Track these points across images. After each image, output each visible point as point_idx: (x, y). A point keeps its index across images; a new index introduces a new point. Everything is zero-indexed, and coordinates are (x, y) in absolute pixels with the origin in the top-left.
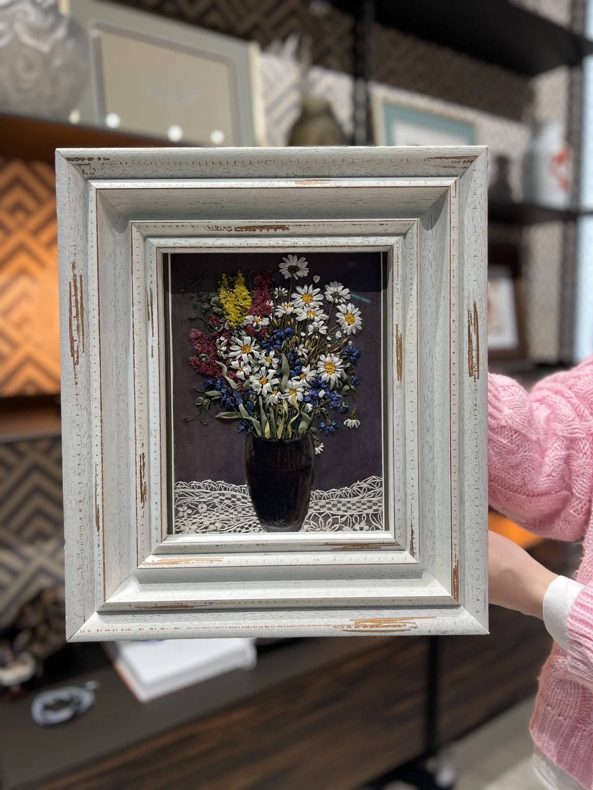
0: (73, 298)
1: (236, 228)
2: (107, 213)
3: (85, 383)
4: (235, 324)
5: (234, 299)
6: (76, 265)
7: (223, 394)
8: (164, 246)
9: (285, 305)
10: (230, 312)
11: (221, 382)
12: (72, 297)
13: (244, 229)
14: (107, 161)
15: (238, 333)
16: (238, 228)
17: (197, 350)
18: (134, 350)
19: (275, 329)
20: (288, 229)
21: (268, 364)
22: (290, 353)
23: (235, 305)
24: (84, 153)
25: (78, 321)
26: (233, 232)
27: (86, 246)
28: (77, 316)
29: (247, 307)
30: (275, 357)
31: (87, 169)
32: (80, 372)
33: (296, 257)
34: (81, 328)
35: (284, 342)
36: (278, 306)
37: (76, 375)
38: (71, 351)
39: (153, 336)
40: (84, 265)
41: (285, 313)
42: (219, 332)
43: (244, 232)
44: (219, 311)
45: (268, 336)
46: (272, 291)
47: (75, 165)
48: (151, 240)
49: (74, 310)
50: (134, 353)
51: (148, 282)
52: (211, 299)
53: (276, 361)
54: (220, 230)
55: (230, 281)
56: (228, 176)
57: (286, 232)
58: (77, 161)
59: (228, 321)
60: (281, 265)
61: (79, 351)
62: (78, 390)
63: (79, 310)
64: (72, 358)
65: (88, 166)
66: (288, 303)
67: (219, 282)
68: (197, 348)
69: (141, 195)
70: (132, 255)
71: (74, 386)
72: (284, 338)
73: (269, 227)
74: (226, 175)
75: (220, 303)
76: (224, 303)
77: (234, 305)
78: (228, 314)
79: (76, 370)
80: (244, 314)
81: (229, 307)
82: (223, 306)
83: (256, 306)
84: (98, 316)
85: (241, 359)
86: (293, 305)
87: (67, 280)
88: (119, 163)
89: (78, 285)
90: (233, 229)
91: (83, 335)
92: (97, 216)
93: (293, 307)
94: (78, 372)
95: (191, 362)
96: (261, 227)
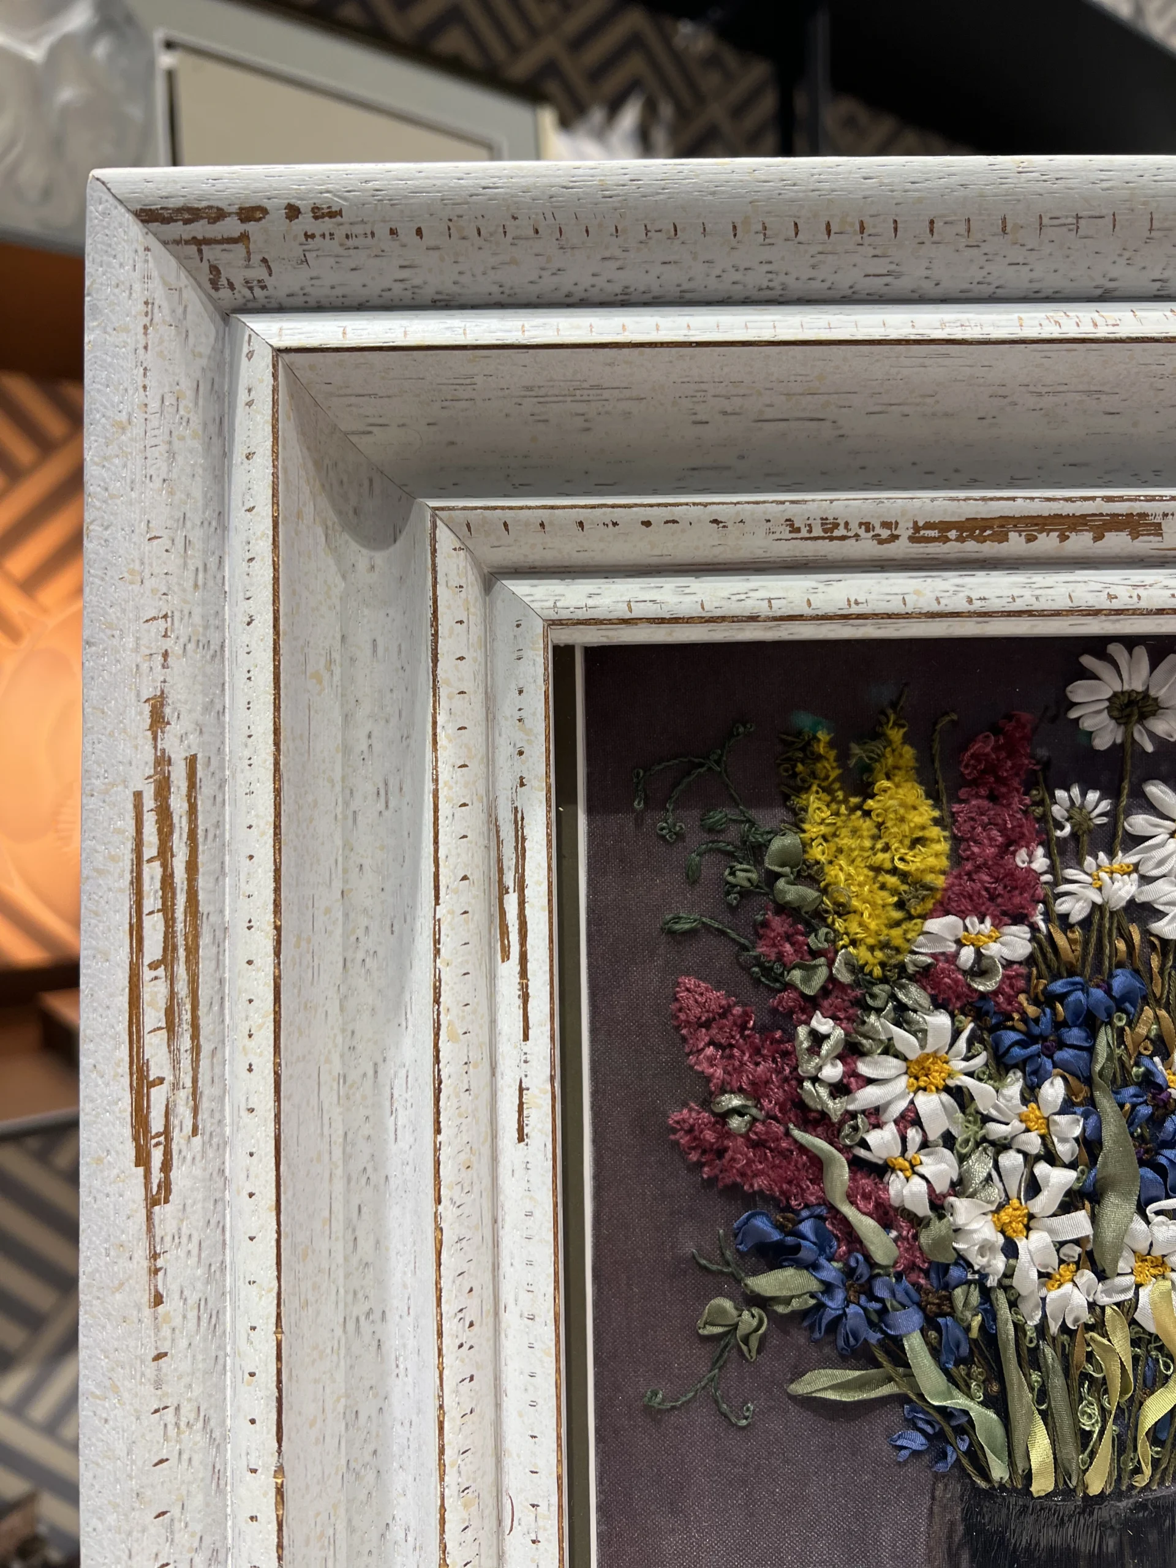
0: (152, 873)
1: (917, 528)
2: (318, 464)
3: (199, 1285)
4: (879, 954)
5: (867, 843)
6: (167, 710)
7: (828, 1288)
8: (581, 615)
9: (1099, 867)
10: (855, 903)
11: (817, 1232)
12: (146, 868)
13: (953, 534)
14: (327, 224)
15: (893, 997)
16: (929, 526)
17: (708, 1079)
18: (438, 1113)
19: (1055, 977)
20: (1157, 529)
21: (1033, 1143)
22: (1131, 1090)
23: (877, 869)
24: (219, 185)
25: (172, 979)
26: (902, 548)
27: (215, 620)
28: (167, 960)
29: (929, 878)
30: (1067, 1107)
31: (231, 261)
32: (177, 1236)
33: (1141, 652)
34: (187, 1016)
35: (1104, 1038)
36: (1071, 873)
37: (155, 1256)
38: (136, 1139)
39: (526, 1037)
40: (207, 708)
41: (1099, 900)
42: (803, 995)
43: (952, 548)
44: (803, 898)
45: (1032, 1010)
46: (1041, 803)
47: (177, 242)
48: (521, 588)
49: (154, 929)
50: (438, 1131)
51: (505, 781)
52: (766, 845)
53: (1070, 1127)
54: (843, 538)
55: (852, 762)
56: (885, 290)
57: (1145, 545)
58: (187, 222)
59: (846, 940)
60: (1079, 691)
61: (176, 1134)
62: (166, 1331)
63: (179, 926)
64: (141, 1170)
65: (240, 249)
66: (1111, 855)
67: (800, 767)
68: (703, 1067)
69: (479, 380)
70: (435, 660)
71: (147, 1312)
72: (1102, 1016)
73: (1066, 524)
74: (876, 285)
75: (805, 862)
76: (823, 859)
77: (871, 868)
78: (843, 910)
79: (158, 1232)
80: (917, 909)
81: (849, 876)
82: (821, 870)
83: (969, 874)
84: (271, 958)
85: (911, 1118)
86: (1136, 867)
87: (125, 783)
88: (382, 231)
89: (178, 804)
90: (905, 531)
91: (196, 1049)
92: (275, 475)
93: (1135, 876)
94: (168, 1239)
95: (674, 1131)
96: (1035, 525)
